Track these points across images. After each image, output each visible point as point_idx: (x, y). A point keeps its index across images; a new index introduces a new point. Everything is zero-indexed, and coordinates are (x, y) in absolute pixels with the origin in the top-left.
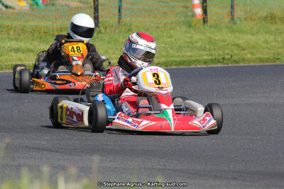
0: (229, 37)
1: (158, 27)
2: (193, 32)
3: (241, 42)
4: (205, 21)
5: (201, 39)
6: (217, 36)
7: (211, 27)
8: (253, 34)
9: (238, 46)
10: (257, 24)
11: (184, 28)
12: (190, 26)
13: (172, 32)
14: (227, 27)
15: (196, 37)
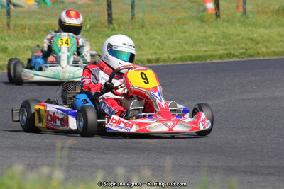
0: (243, 31)
1: (171, 23)
2: (206, 27)
3: (255, 36)
4: (218, 16)
5: (215, 34)
6: (231, 30)
7: (223, 21)
8: (267, 28)
9: (252, 39)
10: (269, 18)
11: (197, 23)
12: (203, 21)
13: (186, 27)
14: (239, 20)
15: (210, 32)
